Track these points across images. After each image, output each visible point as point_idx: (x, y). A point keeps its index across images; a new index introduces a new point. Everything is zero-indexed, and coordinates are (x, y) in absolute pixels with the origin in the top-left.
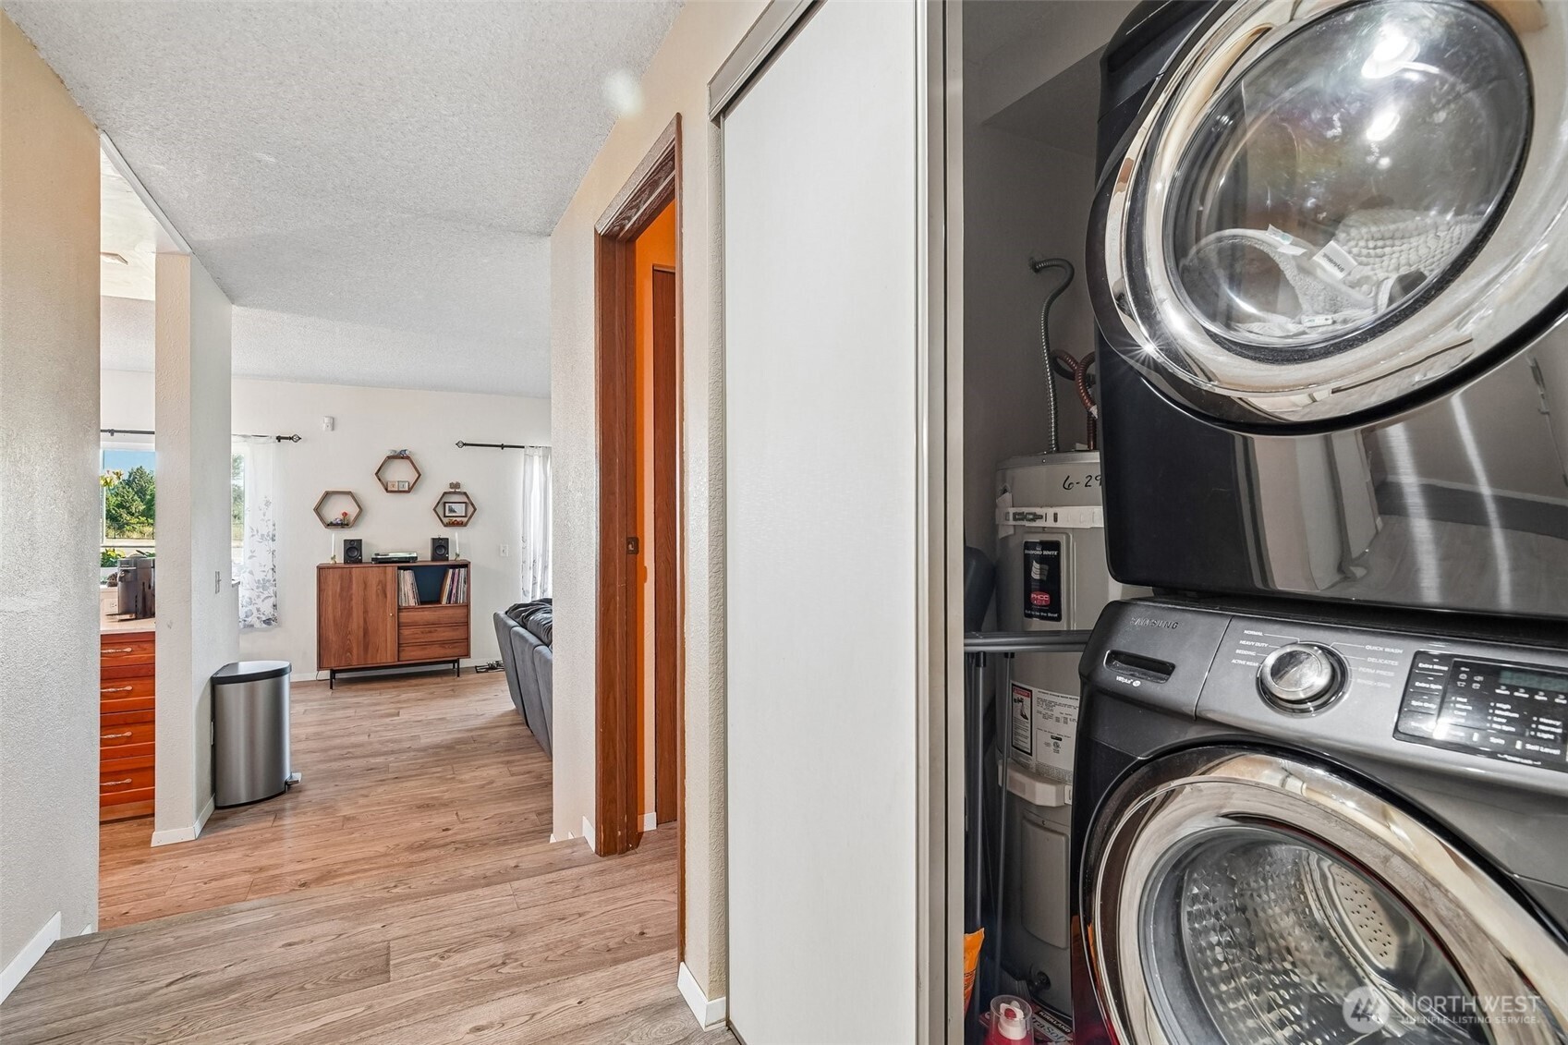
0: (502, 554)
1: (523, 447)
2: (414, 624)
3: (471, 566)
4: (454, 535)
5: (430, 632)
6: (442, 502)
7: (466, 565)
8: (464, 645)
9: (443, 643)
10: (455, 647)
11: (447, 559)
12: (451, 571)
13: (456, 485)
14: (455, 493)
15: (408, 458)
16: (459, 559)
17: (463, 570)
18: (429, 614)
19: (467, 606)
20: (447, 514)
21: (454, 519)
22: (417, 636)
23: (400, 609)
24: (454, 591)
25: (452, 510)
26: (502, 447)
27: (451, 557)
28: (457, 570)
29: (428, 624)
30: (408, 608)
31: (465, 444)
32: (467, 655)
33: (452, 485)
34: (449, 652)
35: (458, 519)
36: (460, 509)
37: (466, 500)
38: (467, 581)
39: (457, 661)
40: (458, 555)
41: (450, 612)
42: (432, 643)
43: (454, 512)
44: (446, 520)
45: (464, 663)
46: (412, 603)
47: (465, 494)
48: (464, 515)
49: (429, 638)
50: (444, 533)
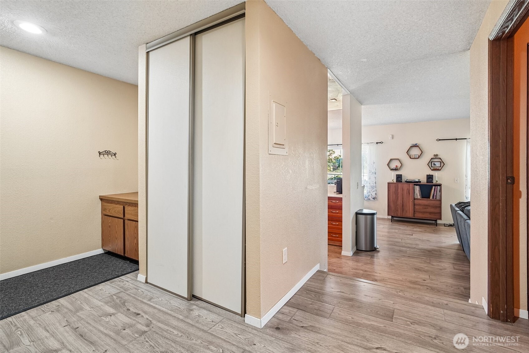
0: (456, 182)
1: (466, 139)
2: (419, 205)
3: (442, 185)
4: (436, 174)
5: (426, 208)
6: (431, 162)
7: (440, 185)
8: (439, 215)
9: (430, 213)
10: (435, 215)
11: (433, 182)
12: (434, 187)
13: (437, 155)
14: (436, 158)
15: (418, 146)
16: (437, 183)
17: (438, 187)
18: (425, 202)
19: (440, 200)
20: (433, 166)
21: (436, 168)
22: (421, 209)
23: (414, 199)
24: (435, 194)
25: (434, 165)
26: (456, 139)
27: (434, 182)
28: (436, 187)
29: (425, 205)
30: (418, 199)
31: (440, 140)
32: (440, 219)
33: (435, 155)
34: (432, 216)
35: (437, 168)
36: (438, 164)
37: (441, 161)
38: (440, 191)
39: (436, 221)
40: (437, 181)
41: (433, 202)
42: (427, 212)
43: (435, 165)
44: (432, 168)
45: (439, 222)
46: (419, 197)
47: (440, 158)
48: (440, 166)
49: (425, 210)
50: (431, 173)
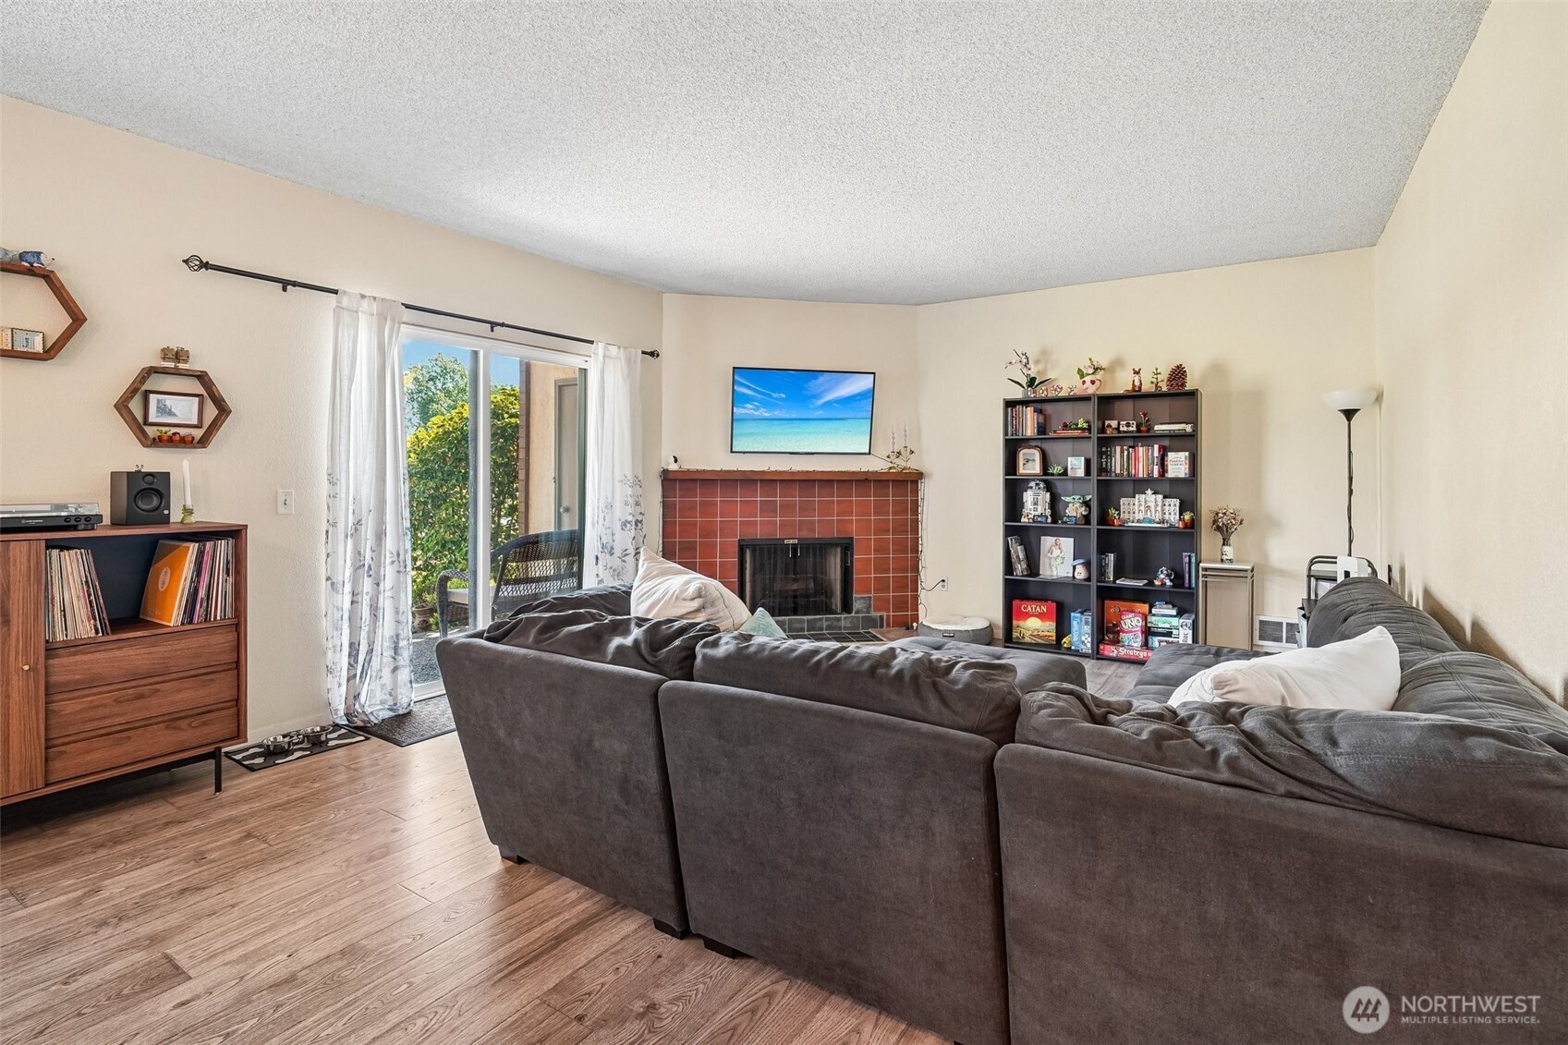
0: (282, 510)
1: (336, 292)
2: (91, 684)
3: (251, 537)
4: (181, 467)
5: (141, 697)
6: (140, 388)
7: (235, 534)
8: (228, 717)
9: (172, 720)
10: (205, 723)
11: (166, 520)
12: (193, 548)
13: (179, 355)
14: (177, 373)
16: (193, 519)
17: (222, 544)
18: (133, 653)
19: (237, 624)
20: (152, 419)
21: (174, 430)
22: (101, 712)
23: (50, 650)
24: (202, 593)
25: (163, 410)
26: (285, 284)
27: (176, 515)
28: (209, 545)
29: (136, 677)
30: (75, 647)
31: (206, 266)
33: (165, 354)
35: (183, 431)
36: (184, 411)
37: (202, 391)
38: (237, 567)
40: (188, 511)
41: (194, 642)
42: (146, 723)
43: (171, 413)
44: (151, 431)
46: (87, 630)
47: (202, 377)
48: (195, 422)
49: (135, 712)
50: (153, 460)
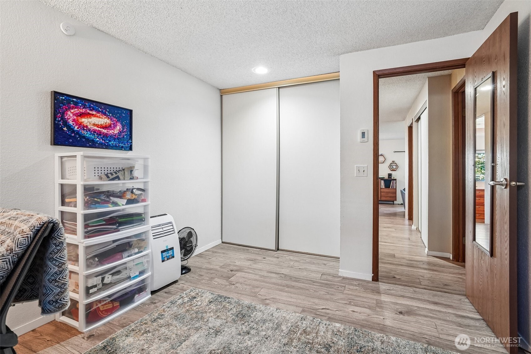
2: (384, 192)
3: (397, 180)
4: (393, 173)
6: (390, 165)
7: (396, 180)
8: (395, 198)
9: (390, 197)
12: (392, 181)
13: (394, 161)
14: (393, 163)
15: (383, 155)
16: (394, 178)
17: (395, 181)
18: (387, 190)
19: (396, 189)
22: (384, 195)
23: (381, 189)
24: (393, 185)
25: (392, 167)
27: (392, 178)
29: (387, 192)
30: (383, 189)
31: (396, 152)
32: (396, 200)
33: (393, 161)
34: (392, 199)
35: (394, 169)
36: (395, 167)
37: (396, 165)
38: (396, 183)
39: (393, 201)
41: (392, 190)
42: (388, 197)
44: (391, 169)
45: (395, 202)
46: (384, 187)
47: (396, 163)
49: (387, 195)
50: (391, 172)
